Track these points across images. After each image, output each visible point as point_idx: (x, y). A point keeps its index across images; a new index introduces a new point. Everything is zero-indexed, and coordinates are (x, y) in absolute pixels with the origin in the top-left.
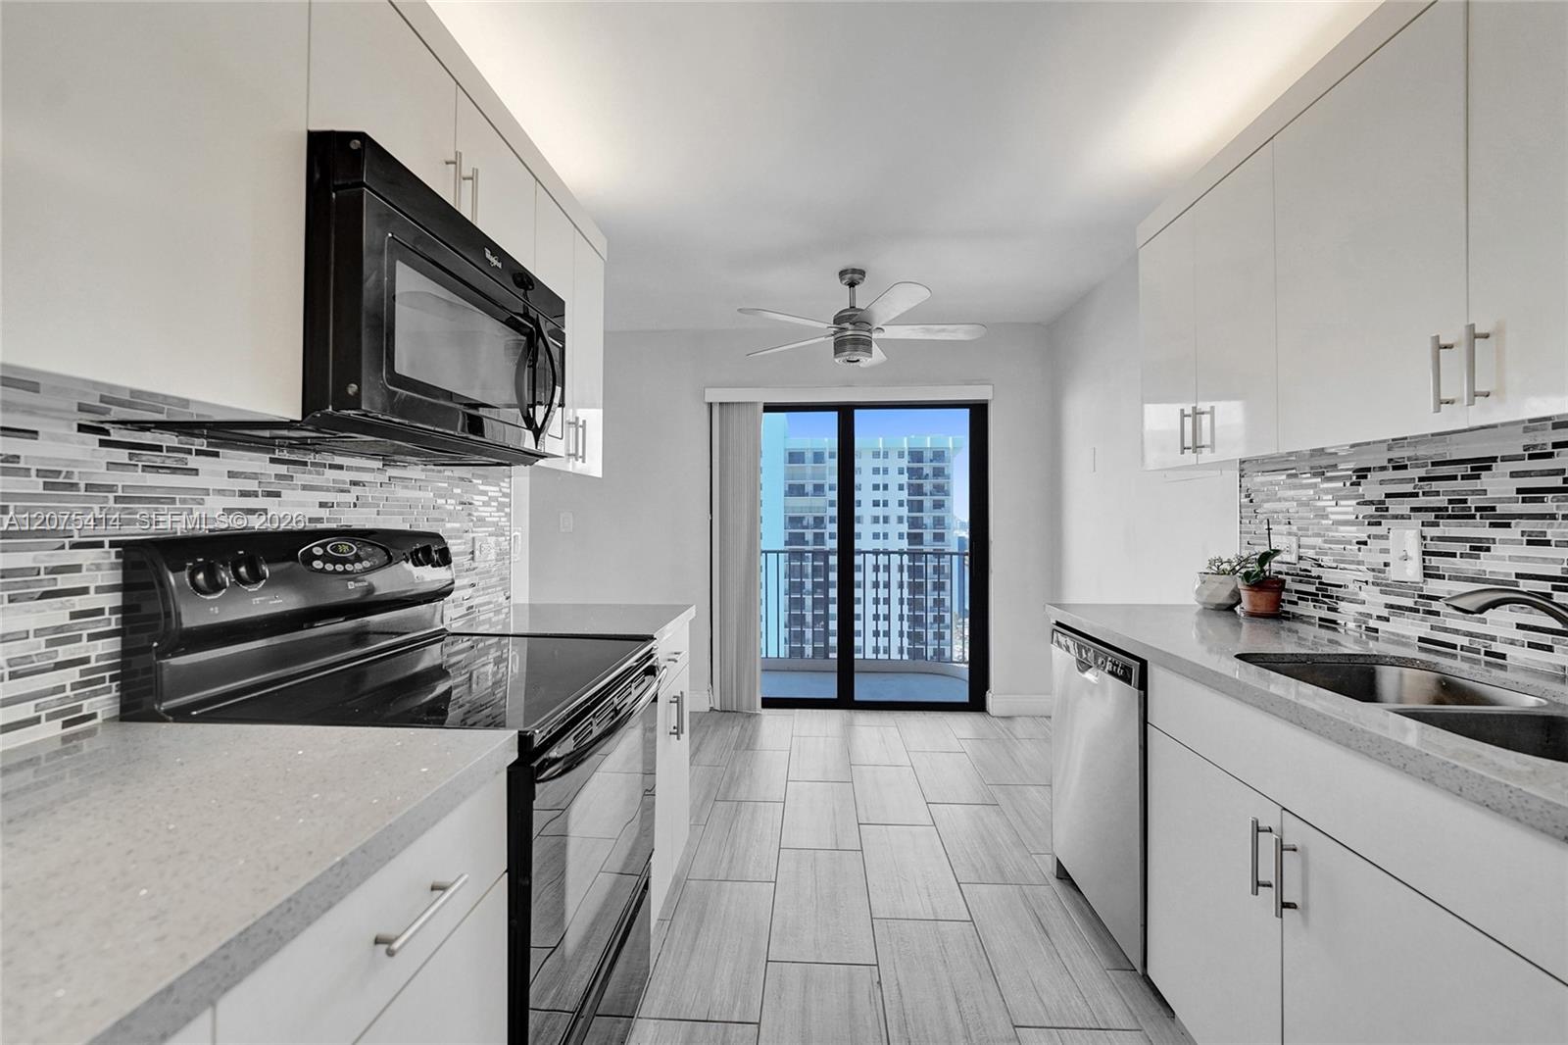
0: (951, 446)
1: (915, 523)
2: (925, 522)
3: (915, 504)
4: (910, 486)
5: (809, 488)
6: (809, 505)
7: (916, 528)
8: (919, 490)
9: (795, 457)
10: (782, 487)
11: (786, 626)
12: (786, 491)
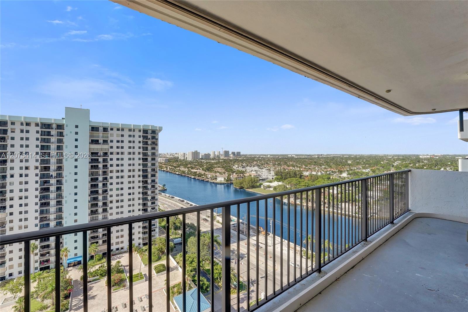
0: (158, 129)
2: (148, 154)
3: (145, 148)
4: (143, 142)
6: (101, 148)
7: (145, 156)
8: (146, 143)
9: (94, 129)
10: (88, 140)
11: (89, 196)
12: (90, 142)
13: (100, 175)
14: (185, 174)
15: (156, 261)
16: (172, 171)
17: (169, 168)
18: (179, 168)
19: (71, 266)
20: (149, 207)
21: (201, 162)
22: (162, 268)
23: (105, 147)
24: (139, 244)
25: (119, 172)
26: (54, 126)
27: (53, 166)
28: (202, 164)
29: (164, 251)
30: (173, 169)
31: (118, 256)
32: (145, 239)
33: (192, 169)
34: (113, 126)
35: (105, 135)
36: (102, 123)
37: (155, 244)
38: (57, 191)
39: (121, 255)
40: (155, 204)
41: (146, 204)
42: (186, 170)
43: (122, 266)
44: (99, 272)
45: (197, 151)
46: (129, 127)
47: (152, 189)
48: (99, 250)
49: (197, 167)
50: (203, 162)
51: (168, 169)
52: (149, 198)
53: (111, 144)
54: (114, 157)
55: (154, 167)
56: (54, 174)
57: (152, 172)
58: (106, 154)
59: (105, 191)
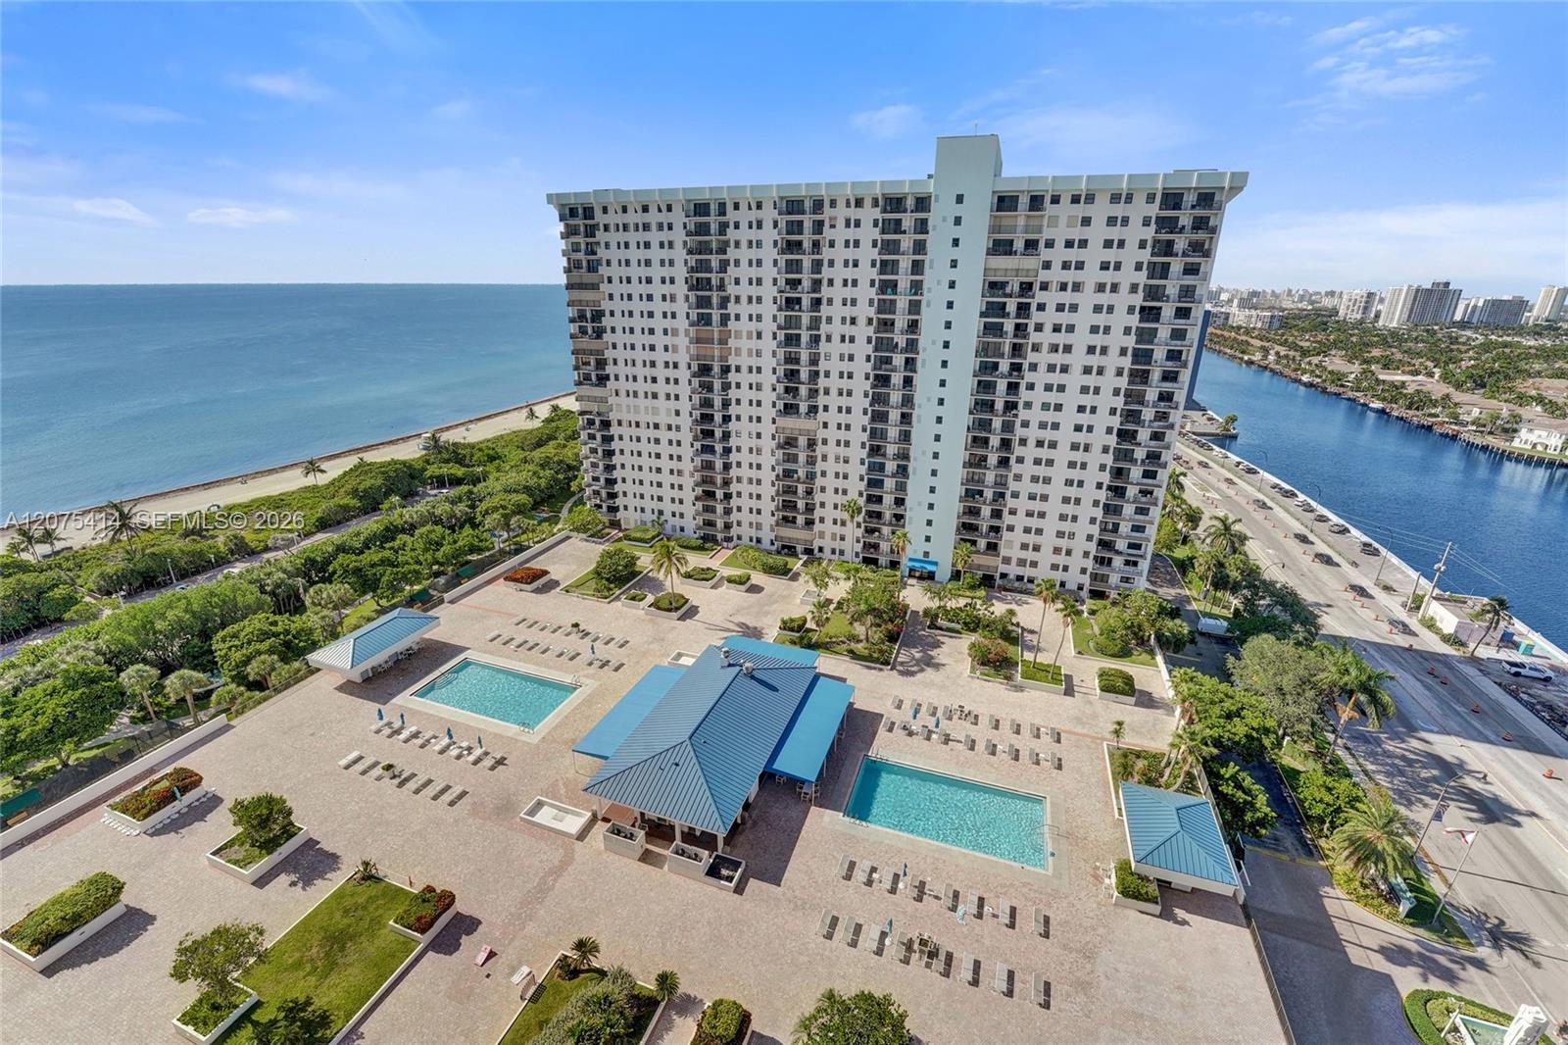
0: (1227, 185)
1: (1154, 293)
2: (1167, 293)
3: (1158, 269)
4: (1156, 242)
5: (1019, 245)
6: (1018, 267)
7: (1153, 300)
8: (1167, 248)
9: (1005, 202)
10: (983, 242)
11: (971, 413)
12: (988, 249)
13: (1002, 356)
14: (1342, 386)
15: (1114, 656)
16: (1287, 366)
17: (1277, 353)
18: (1320, 358)
19: (914, 577)
20: (1132, 484)
21: (1454, 340)
22: (1120, 683)
23: (1030, 263)
24: (1080, 588)
25: (1057, 351)
26: (910, 203)
27: (901, 321)
28: (1452, 350)
29: (1146, 638)
30: (1294, 359)
31: (1019, 596)
32: (1099, 578)
33: (1386, 367)
34: (1060, 188)
35: (1033, 222)
36: (1030, 178)
37: (1124, 606)
38: (904, 387)
39: (1025, 598)
40: (1155, 478)
41: (1125, 472)
42: (1354, 369)
43: (1018, 625)
44: (963, 615)
45: (1447, 284)
46: (1113, 187)
47: (1156, 424)
48: (976, 562)
49: (1417, 362)
50: (1464, 344)
51: (1272, 358)
52: (1140, 454)
53: (1045, 254)
54: (1052, 298)
55: (1179, 343)
56: (901, 340)
57: (1170, 363)
58: (1026, 288)
59: (1011, 406)
